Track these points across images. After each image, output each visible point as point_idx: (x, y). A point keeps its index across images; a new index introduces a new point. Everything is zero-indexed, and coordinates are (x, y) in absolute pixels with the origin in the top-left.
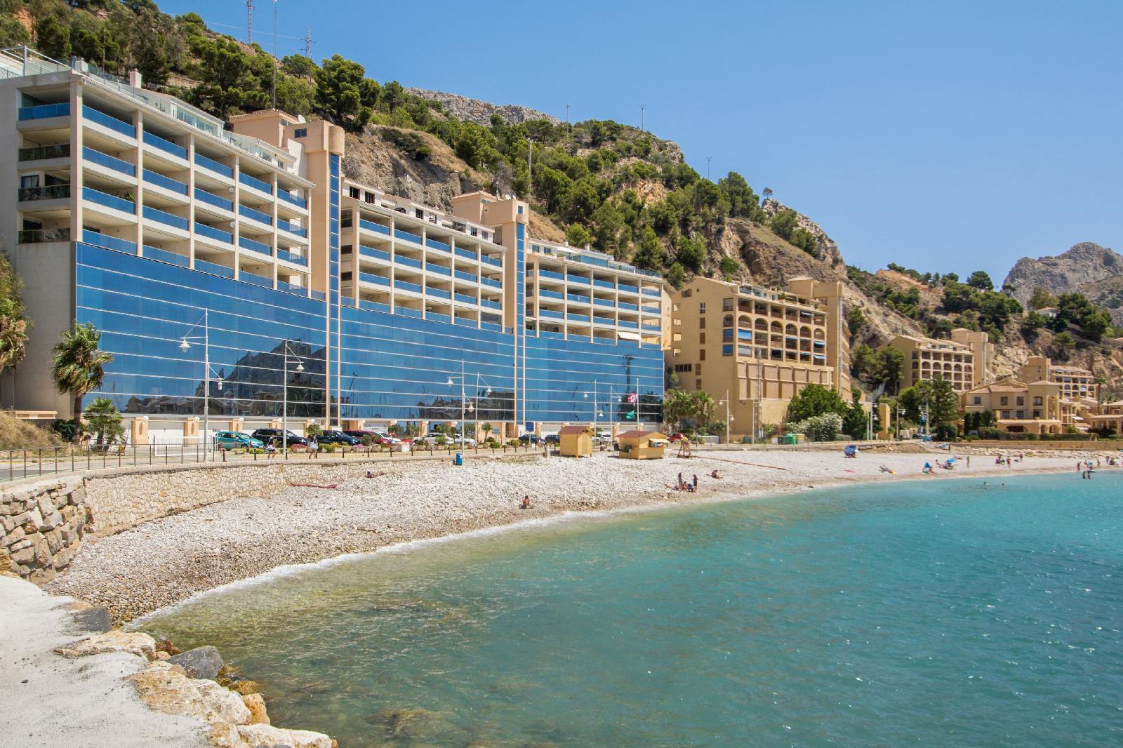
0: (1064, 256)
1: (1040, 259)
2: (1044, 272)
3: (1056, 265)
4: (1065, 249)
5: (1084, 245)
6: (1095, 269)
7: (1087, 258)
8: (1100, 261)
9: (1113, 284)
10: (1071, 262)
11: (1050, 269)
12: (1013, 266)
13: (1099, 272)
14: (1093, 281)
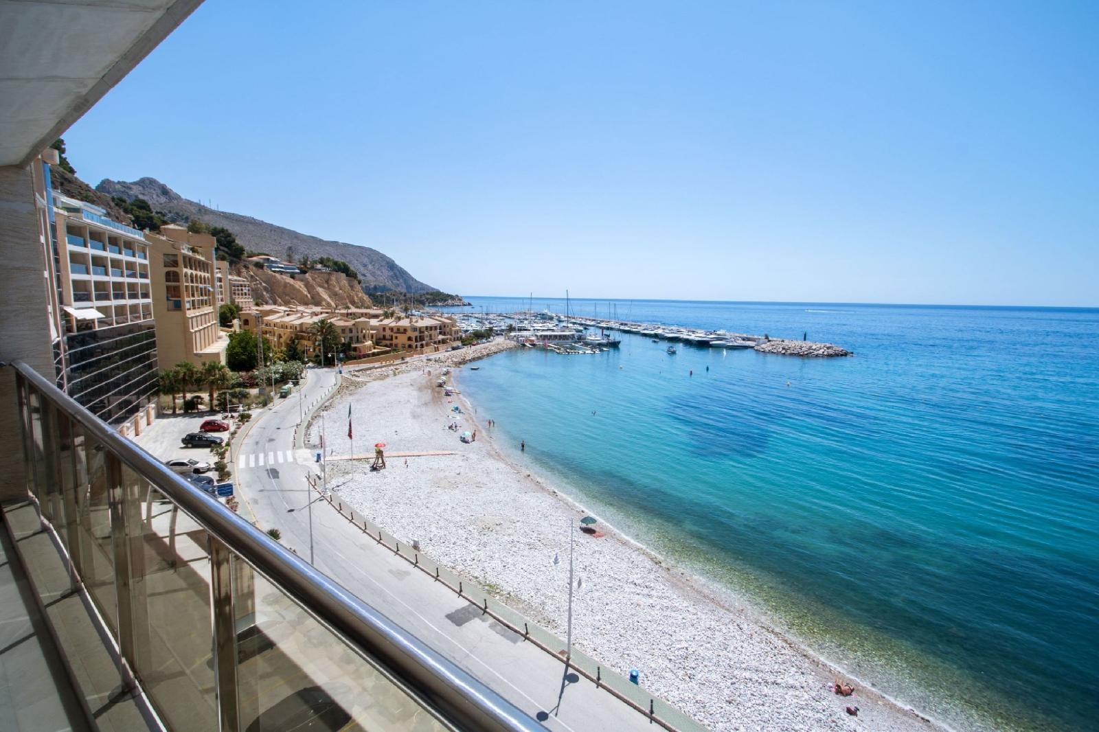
0: (135, 183)
1: (119, 182)
2: (123, 192)
3: (130, 188)
4: (136, 179)
5: (148, 179)
6: (157, 195)
7: (150, 188)
8: (159, 192)
9: (170, 207)
10: (141, 188)
11: (127, 191)
12: (99, 183)
13: (160, 198)
14: (157, 203)
